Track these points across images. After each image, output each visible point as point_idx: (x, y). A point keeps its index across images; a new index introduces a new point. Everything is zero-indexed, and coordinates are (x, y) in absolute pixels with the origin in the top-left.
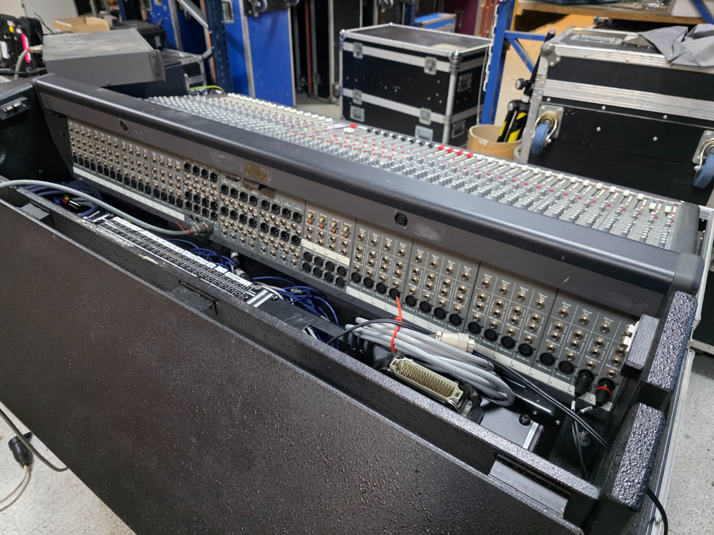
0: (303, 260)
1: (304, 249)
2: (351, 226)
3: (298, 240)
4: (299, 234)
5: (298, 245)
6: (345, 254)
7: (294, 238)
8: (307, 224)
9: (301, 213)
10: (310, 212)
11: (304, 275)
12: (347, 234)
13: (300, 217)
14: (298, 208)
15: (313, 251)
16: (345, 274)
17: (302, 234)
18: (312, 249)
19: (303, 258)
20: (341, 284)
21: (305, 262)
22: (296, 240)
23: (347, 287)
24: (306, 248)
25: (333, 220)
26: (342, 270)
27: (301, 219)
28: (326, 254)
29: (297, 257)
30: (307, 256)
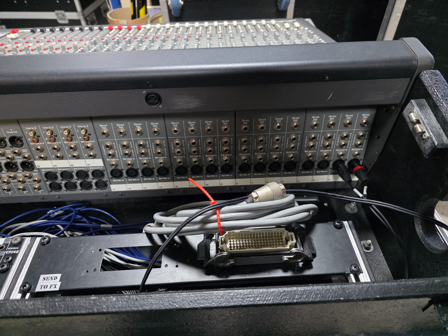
0: (47, 181)
1: (43, 170)
2: (87, 126)
3: (29, 164)
4: (29, 158)
5: (33, 169)
6: (94, 157)
7: (24, 164)
8: (31, 144)
9: (18, 136)
10: (29, 130)
11: (56, 195)
12: (87, 137)
13: (20, 139)
14: (12, 131)
15: (55, 168)
16: (103, 175)
17: (31, 157)
18: (52, 167)
19: (45, 179)
20: (102, 185)
21: (51, 182)
22: (28, 165)
23: (111, 185)
24: (44, 168)
25: (63, 129)
26: (97, 173)
27: (22, 141)
28: (73, 165)
29: (39, 181)
30: (50, 175)
